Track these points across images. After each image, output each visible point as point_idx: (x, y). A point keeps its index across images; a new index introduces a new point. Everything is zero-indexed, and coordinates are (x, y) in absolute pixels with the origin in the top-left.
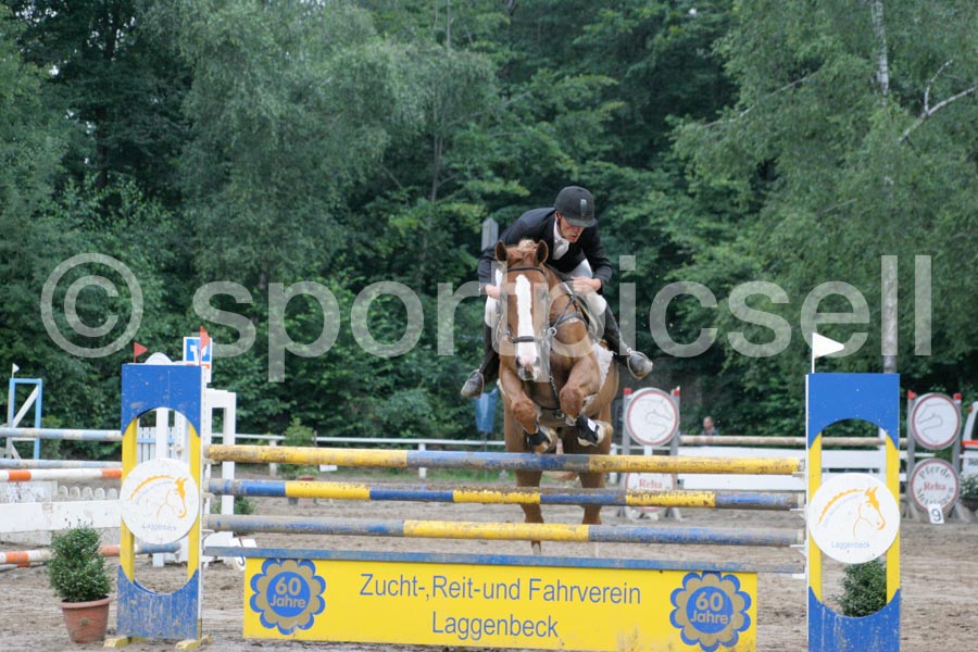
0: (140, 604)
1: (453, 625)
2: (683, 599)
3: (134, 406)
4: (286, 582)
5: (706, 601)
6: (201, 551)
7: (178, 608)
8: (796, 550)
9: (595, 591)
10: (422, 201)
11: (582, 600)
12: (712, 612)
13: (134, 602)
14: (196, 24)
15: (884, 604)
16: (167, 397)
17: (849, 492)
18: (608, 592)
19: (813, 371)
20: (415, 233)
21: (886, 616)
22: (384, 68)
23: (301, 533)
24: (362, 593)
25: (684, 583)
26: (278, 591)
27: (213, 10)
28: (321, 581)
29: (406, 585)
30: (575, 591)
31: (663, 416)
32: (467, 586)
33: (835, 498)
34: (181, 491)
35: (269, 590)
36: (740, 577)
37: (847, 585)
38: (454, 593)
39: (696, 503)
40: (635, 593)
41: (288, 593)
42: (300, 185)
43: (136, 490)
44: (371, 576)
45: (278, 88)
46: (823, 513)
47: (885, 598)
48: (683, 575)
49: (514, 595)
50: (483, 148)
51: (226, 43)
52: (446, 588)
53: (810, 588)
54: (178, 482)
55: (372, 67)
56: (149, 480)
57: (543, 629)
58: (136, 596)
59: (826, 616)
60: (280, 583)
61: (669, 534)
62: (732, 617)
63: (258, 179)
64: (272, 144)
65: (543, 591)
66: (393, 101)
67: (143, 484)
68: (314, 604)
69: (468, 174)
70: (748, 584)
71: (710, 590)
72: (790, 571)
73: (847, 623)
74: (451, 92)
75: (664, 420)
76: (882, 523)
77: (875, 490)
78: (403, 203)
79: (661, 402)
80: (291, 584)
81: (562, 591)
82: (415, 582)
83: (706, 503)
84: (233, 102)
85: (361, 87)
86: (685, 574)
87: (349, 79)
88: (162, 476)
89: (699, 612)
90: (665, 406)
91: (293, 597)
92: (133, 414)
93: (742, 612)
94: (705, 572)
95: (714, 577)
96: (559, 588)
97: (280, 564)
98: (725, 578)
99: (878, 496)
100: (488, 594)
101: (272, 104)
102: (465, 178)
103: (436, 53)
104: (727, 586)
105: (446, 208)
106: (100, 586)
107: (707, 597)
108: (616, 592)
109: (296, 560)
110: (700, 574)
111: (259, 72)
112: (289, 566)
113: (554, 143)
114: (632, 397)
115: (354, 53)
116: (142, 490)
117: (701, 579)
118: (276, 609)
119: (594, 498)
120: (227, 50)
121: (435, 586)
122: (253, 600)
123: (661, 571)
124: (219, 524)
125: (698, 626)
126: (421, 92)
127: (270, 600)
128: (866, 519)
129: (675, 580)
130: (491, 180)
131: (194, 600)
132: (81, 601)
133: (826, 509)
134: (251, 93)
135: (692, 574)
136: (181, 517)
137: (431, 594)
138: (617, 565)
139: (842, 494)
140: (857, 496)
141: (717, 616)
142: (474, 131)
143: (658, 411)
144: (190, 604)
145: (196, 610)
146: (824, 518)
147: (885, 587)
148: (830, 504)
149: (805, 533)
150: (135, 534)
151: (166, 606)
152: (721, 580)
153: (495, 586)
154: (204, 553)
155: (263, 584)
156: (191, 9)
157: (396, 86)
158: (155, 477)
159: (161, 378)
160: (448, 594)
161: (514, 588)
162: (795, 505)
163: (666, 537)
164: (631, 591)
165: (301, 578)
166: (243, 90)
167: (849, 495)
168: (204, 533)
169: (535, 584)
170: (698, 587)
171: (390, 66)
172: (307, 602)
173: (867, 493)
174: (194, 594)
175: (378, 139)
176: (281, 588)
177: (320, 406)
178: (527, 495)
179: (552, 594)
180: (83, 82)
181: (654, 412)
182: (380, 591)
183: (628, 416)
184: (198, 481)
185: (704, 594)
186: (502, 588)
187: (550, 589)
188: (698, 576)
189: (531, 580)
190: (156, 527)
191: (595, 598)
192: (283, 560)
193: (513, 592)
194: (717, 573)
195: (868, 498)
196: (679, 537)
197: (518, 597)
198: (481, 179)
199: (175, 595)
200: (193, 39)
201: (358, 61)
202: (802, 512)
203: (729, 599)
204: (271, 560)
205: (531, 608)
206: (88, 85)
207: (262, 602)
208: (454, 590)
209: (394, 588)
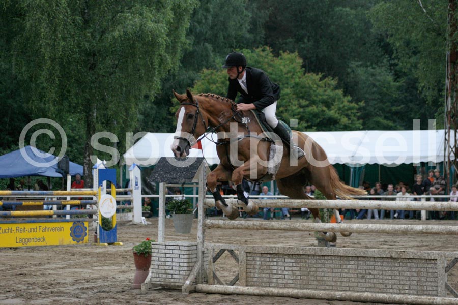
1: (21, 240)
2: (73, 229)
5: (77, 229)
9: (54, 228)
11: (51, 231)
12: (79, 232)
18: (56, 229)
25: (73, 225)
30: (49, 229)
32: (24, 229)
33: (104, 201)
46: (102, 205)
48: (73, 223)
52: (19, 230)
57: (42, 240)
62: (83, 233)
65: (42, 229)
71: (79, 226)
81: (46, 229)
82: (11, 229)
89: (76, 232)
93: (85, 232)
95: (79, 223)
98: (81, 223)
100: (29, 231)
104: (82, 225)
108: (58, 228)
110: (76, 222)
117: (76, 224)
121: (17, 230)
123: (68, 222)
125: (76, 236)
129: (71, 225)
137: (16, 232)
138: (59, 221)
140: (108, 201)
164: (62, 228)
169: (40, 228)
170: (76, 226)
179: (44, 230)
182: (3, 232)
186: (32, 229)
189: (39, 226)
191: (54, 230)
193: (34, 230)
197: (36, 232)
203: (82, 228)
205: (39, 235)
208: (21, 231)
209: (7, 231)
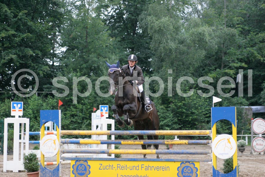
0: (45, 173)
2: (180, 169)
3: (43, 121)
4: (81, 166)
5: (186, 170)
6: (60, 159)
7: (55, 174)
8: (209, 155)
9: (158, 168)
10: (218, 70)
11: (155, 170)
12: (188, 173)
13: (44, 172)
14: (152, 24)
15: (233, 170)
16: (51, 118)
17: (223, 139)
18: (161, 168)
19: (213, 107)
20: (216, 78)
21: (233, 173)
22: (203, 34)
23: (84, 153)
24: (99, 169)
25: (181, 165)
26: (79, 169)
27: (157, 20)
28: (89, 166)
29: (110, 167)
30: (153, 167)
31: (263, 126)
32: (126, 167)
33: (219, 141)
34: (55, 143)
35: (77, 168)
36: (195, 163)
37: (224, 165)
38: (122, 169)
39: (183, 143)
40: (168, 168)
41: (81, 169)
42: (182, 66)
43: (44, 143)
44: (102, 164)
45: (175, 40)
46: (216, 145)
47: (233, 168)
48: (180, 163)
49: (137, 169)
50: (235, 55)
51: (160, 29)
52: (120, 167)
53: (213, 166)
54: (54, 141)
55: (200, 34)
56: (47, 140)
58: (44, 171)
59: (217, 173)
60: (79, 167)
61: (176, 152)
62: (193, 174)
63: (170, 65)
64: (173, 56)
65: (145, 168)
66: (207, 43)
67: (46, 141)
68: (88, 172)
69: (230, 62)
70: (197, 165)
71: (188, 167)
72: (208, 161)
73: (223, 175)
74: (225, 39)
75: (263, 127)
76: (231, 147)
77: (230, 138)
78: (213, 70)
79: (262, 122)
80: (82, 167)
81: (150, 167)
82: (112, 166)
83: (185, 143)
84: (162, 45)
85: (197, 39)
86: (181, 162)
87: (194, 37)
88: (50, 139)
89: (185, 173)
90: (263, 123)
91: (82, 170)
92: (43, 123)
93: (196, 173)
94: (186, 162)
96: (149, 167)
97: (79, 162)
98: (191, 163)
99: (230, 140)
100: (131, 169)
101: (172, 45)
102: (230, 63)
103: (221, 29)
104: (192, 166)
105: (224, 71)
106: (36, 168)
107: (187, 169)
108: (163, 168)
109: (83, 160)
110: (185, 163)
111: (169, 36)
112: (82, 162)
113: (255, 52)
114: (253, 120)
115: (195, 30)
116: (45, 143)
117: (185, 164)
118: (78, 173)
119: (157, 142)
120: (160, 31)
121: (118, 167)
122: (73, 171)
123: (175, 162)
124: (64, 151)
126: (217, 40)
127: (77, 171)
128: (227, 147)
129: (178, 164)
130: (237, 63)
131: (58, 171)
132: (31, 172)
133: (217, 144)
134: (167, 42)
135: (182, 163)
136: (55, 150)
137: (117, 169)
138: (163, 160)
139: (221, 140)
140: (225, 141)
141: (189, 174)
142: (232, 50)
143: (261, 124)
144: (57, 173)
145: (59, 174)
146: (216, 147)
147: (233, 165)
148: (218, 143)
149: (212, 151)
150: (44, 154)
151: (52, 173)
152: (190, 164)
153: (133, 167)
154: (61, 159)
155: (75, 167)
156: (151, 20)
157: (207, 38)
158: (49, 139)
159: (49, 113)
160: (121, 169)
161: (137, 167)
162: (209, 143)
163: (175, 152)
164: (167, 167)
165: (84, 165)
166: (165, 41)
167: (223, 140)
168: (60, 154)
169: (143, 166)
170: (185, 166)
171: (205, 33)
172: (86, 171)
173: (228, 140)
174: (58, 170)
175: (203, 53)
176: (80, 168)
177: (189, 126)
178: (140, 142)
179: (147, 169)
180: (127, 41)
181: (260, 124)
182: (104, 169)
183: (253, 126)
184: (59, 140)
185: (186, 168)
186: (134, 167)
187: (146, 167)
188: (184, 163)
189: (142, 165)
190: (49, 153)
191: (158, 169)
192: (80, 160)
193: (137, 168)
194: (189, 162)
195: (228, 141)
196: (179, 153)
197: (138, 169)
198: (234, 63)
199: (54, 170)
200: (151, 28)
201: (196, 32)
202: (210, 145)
203: (192, 169)
204: (77, 161)
205: (142, 172)
206: (128, 42)
207: (75, 172)
208: (122, 168)
209: (107, 168)
